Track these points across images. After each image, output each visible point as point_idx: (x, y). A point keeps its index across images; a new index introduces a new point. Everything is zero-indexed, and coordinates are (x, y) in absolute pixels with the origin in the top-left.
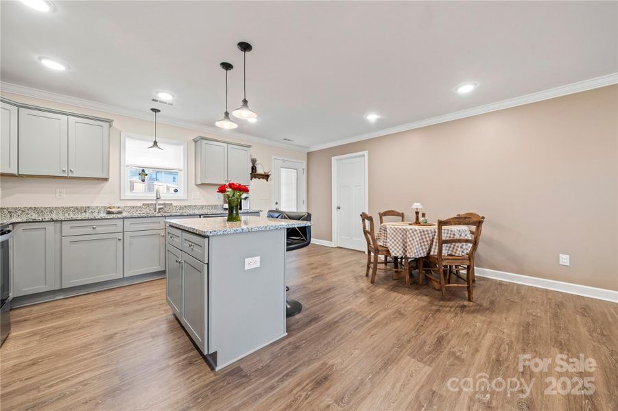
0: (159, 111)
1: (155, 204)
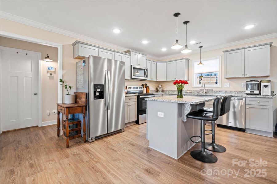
0: (202, 47)
1: (204, 90)
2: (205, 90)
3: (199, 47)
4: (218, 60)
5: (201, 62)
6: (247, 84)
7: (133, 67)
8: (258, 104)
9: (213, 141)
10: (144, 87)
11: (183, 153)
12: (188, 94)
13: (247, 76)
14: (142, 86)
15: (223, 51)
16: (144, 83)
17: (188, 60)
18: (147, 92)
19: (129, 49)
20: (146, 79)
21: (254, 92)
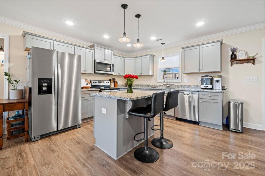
0: (164, 44)
2: (168, 84)
3: (162, 44)
4: (179, 56)
5: (163, 58)
6: (202, 80)
7: (97, 62)
8: (209, 98)
9: (162, 137)
10: (112, 81)
11: (126, 152)
12: (153, 88)
13: (202, 71)
14: (109, 80)
15: (181, 48)
16: (111, 77)
17: (154, 56)
18: (114, 86)
19: (93, 44)
20: (113, 74)
21: (207, 86)
